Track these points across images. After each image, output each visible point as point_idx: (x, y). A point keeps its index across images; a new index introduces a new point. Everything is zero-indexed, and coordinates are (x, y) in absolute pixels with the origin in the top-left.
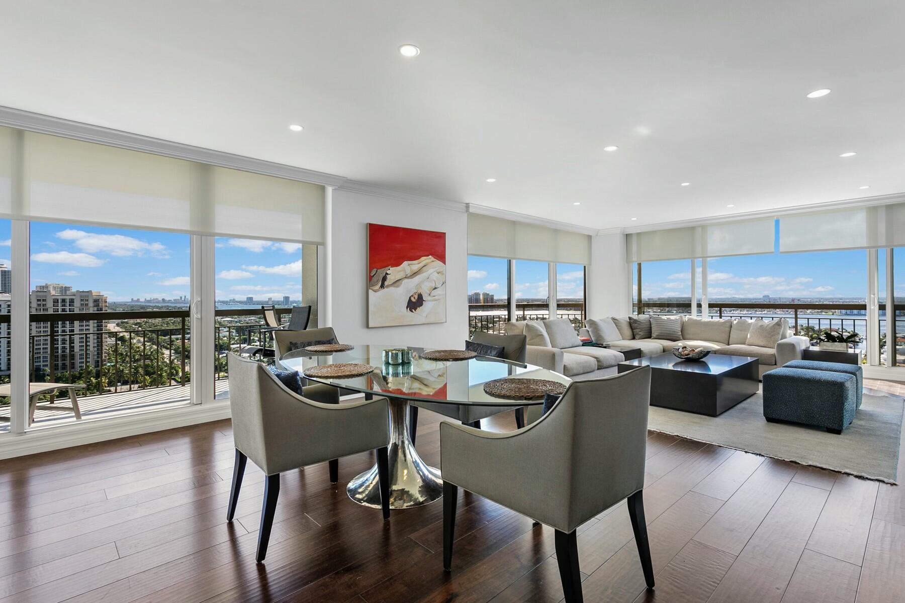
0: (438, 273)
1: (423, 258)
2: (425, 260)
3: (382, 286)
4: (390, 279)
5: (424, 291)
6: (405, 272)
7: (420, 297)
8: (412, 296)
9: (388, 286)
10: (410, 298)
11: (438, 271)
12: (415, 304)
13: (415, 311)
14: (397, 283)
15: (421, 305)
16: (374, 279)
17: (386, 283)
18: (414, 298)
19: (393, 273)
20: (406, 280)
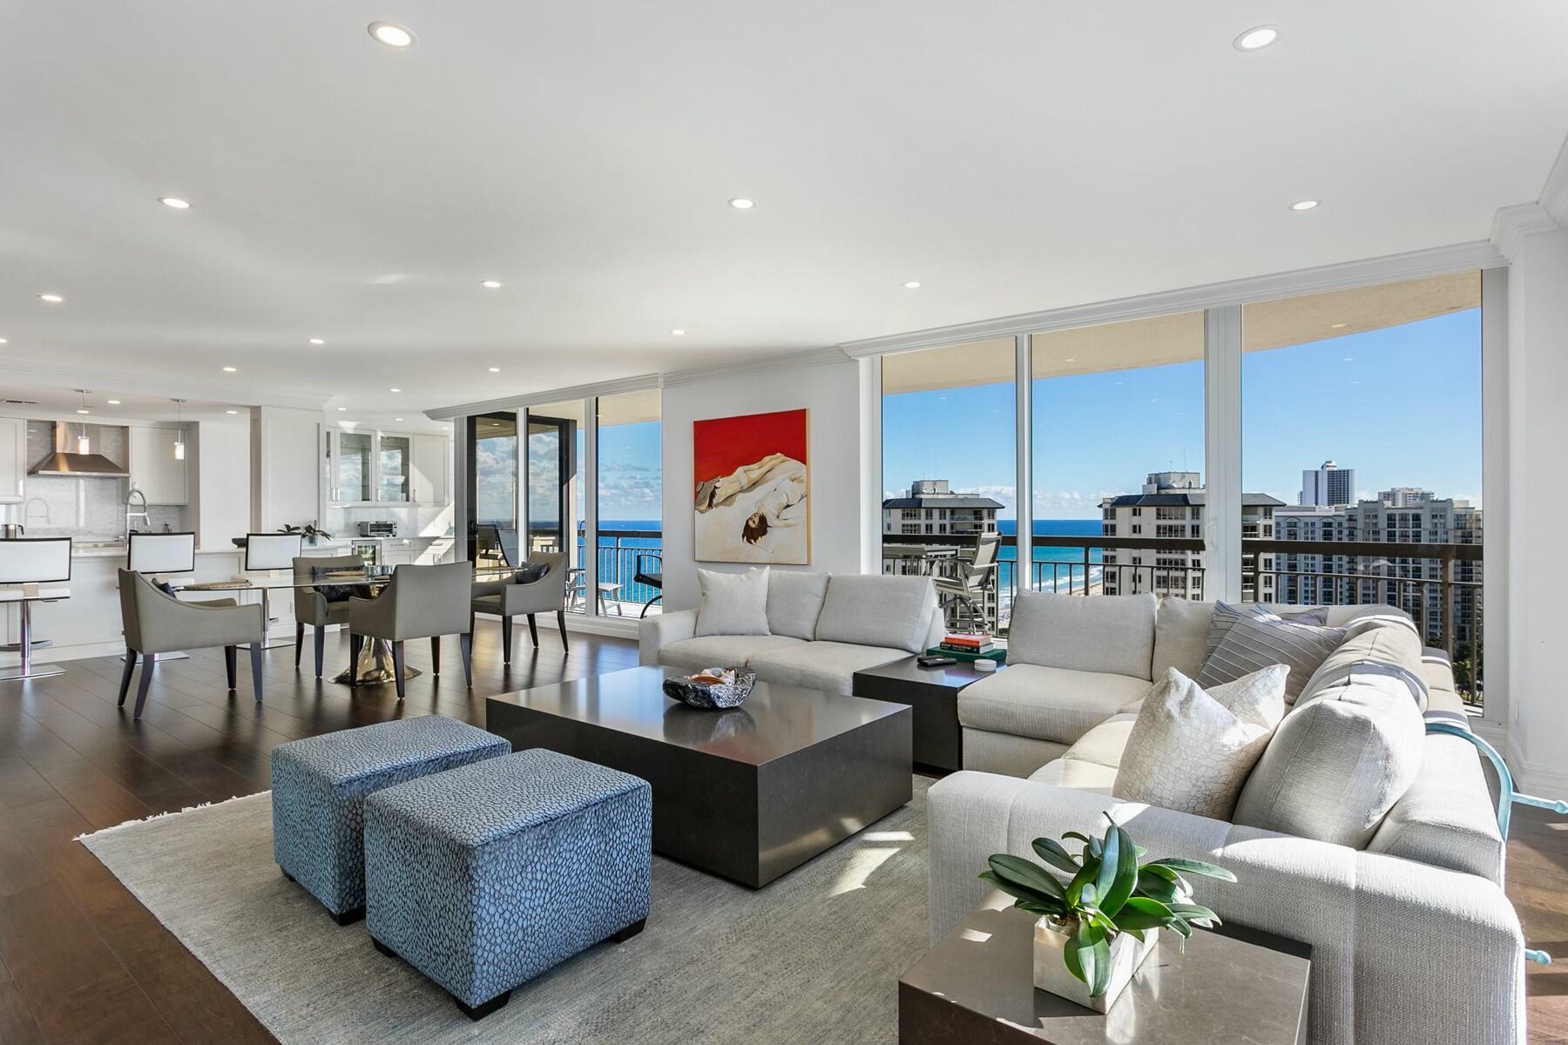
0: (793, 481)
1: (767, 459)
2: (768, 461)
3: (710, 505)
4: (721, 495)
5: (769, 511)
6: (740, 483)
7: (763, 520)
8: (750, 519)
9: (717, 505)
10: (747, 521)
11: (793, 477)
12: (756, 530)
13: (755, 541)
14: (729, 500)
15: (764, 533)
16: (701, 496)
17: (715, 501)
18: (754, 522)
19: (725, 485)
20: (741, 495)
